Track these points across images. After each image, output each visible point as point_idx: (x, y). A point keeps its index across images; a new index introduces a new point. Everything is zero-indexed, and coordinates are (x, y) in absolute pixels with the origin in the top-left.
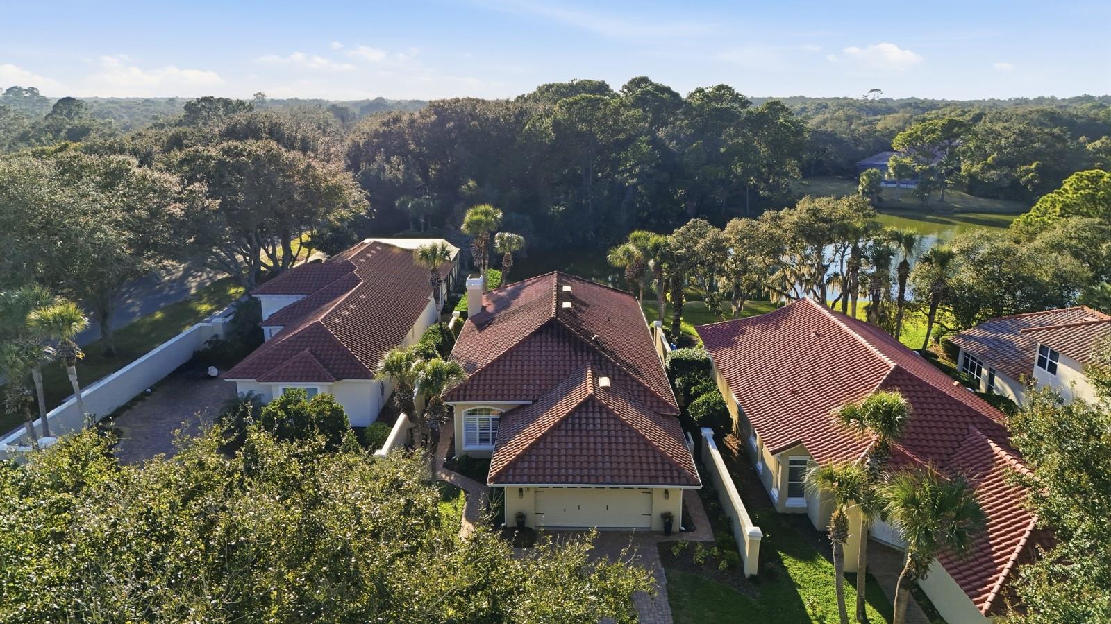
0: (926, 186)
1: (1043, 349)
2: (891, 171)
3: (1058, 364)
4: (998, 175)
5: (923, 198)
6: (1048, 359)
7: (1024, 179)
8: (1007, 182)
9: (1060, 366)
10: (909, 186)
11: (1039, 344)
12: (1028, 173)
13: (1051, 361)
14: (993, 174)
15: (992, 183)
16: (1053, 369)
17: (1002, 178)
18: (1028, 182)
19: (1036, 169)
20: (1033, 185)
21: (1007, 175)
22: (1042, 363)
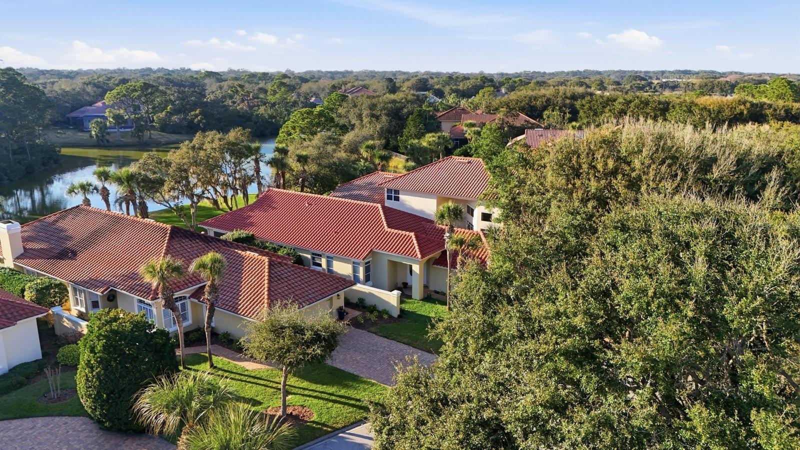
0: (140, 129)
1: (389, 191)
2: (111, 120)
3: (400, 196)
4: (178, 119)
5: (139, 137)
6: (393, 195)
7: (196, 120)
8: (185, 123)
9: (401, 197)
10: (126, 130)
11: (386, 189)
12: (196, 116)
13: (394, 195)
14: (175, 118)
15: (176, 124)
16: (397, 199)
17: (181, 120)
18: (200, 121)
19: (200, 113)
20: (203, 123)
21: (185, 119)
22: (389, 198)
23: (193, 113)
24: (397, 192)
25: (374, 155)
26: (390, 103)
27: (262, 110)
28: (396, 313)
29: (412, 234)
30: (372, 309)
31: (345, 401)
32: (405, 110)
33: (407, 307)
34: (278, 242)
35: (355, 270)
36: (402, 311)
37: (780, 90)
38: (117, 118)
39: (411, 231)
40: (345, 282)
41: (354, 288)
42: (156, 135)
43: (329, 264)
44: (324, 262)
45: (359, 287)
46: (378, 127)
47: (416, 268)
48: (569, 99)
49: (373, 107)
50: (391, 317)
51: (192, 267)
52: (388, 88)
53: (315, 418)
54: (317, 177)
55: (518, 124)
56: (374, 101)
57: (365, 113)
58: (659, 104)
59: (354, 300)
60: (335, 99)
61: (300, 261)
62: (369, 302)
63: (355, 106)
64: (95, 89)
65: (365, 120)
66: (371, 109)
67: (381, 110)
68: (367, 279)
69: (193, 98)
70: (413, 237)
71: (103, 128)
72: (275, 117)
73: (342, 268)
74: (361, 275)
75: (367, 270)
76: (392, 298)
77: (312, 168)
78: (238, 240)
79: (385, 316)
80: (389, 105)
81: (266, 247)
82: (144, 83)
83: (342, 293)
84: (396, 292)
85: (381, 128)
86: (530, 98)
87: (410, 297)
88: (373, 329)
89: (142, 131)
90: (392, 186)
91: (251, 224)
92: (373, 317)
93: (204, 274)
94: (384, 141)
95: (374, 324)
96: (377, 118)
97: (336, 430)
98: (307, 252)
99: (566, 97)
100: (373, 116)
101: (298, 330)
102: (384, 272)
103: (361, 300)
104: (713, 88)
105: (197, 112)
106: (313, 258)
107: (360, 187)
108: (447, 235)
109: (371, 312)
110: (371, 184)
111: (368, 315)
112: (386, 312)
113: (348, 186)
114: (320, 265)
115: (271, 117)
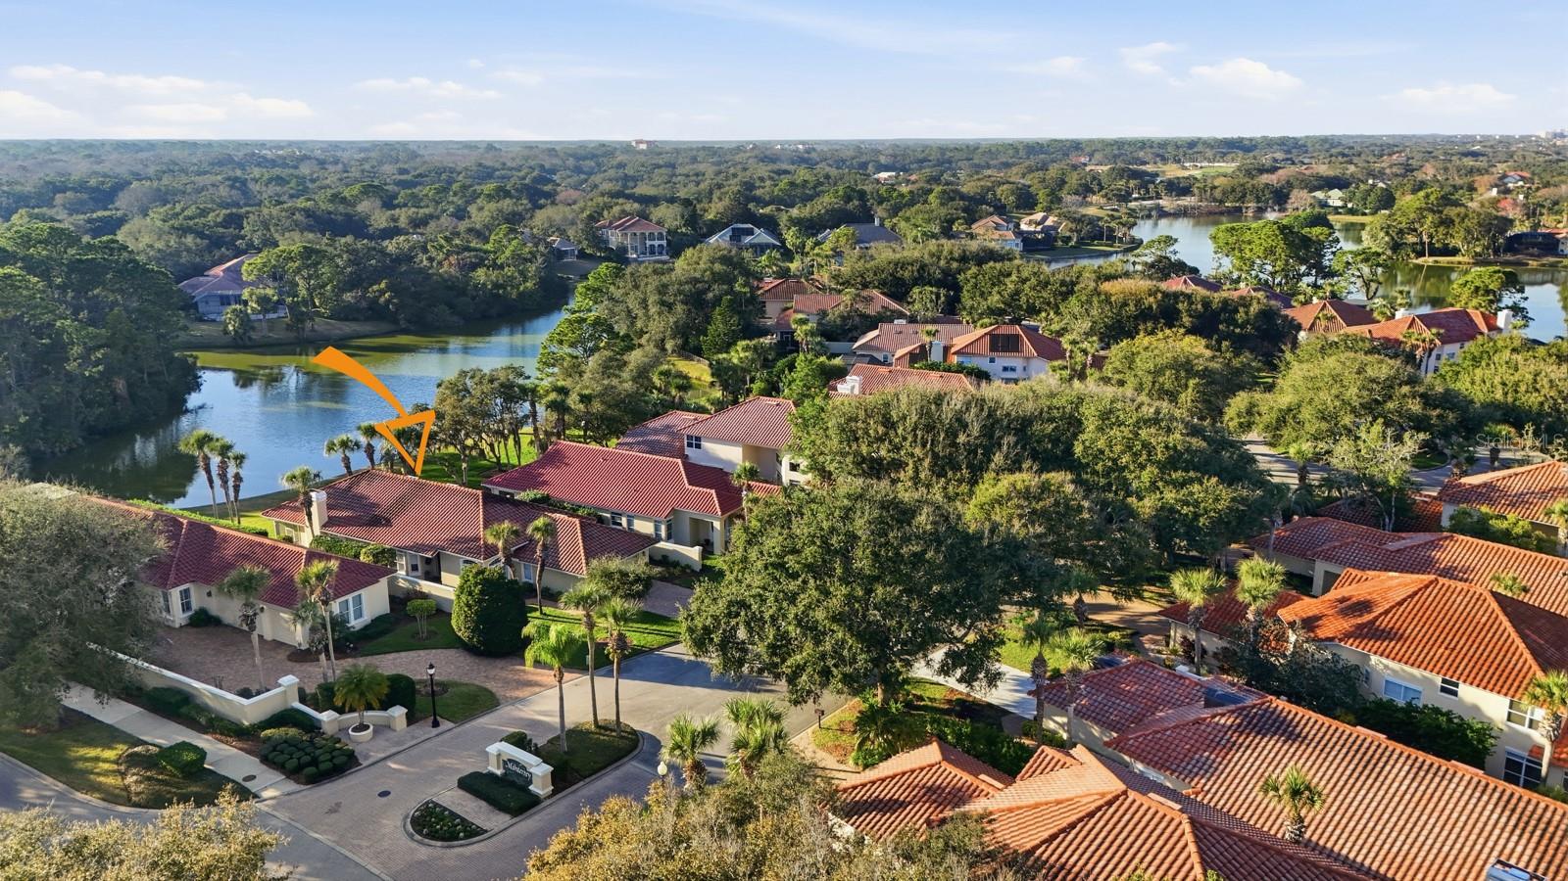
0: (300, 318)
1: (689, 437)
3: (703, 443)
4: (353, 297)
6: (694, 442)
7: (382, 300)
11: (686, 435)
12: (382, 292)
13: (696, 442)
14: (348, 297)
15: (349, 306)
16: (698, 446)
17: (358, 300)
18: (388, 301)
19: (389, 288)
20: (394, 304)
21: (363, 297)
22: (690, 445)
23: (375, 287)
24: (698, 439)
25: (669, 383)
26: (687, 283)
27: (480, 275)
28: (698, 568)
29: (713, 491)
30: (676, 564)
31: (659, 633)
32: (710, 295)
33: (708, 563)
34: (577, 501)
35: (657, 529)
36: (704, 566)
37: (1269, 241)
38: (263, 301)
39: (711, 488)
40: (649, 540)
41: (658, 545)
42: (320, 325)
43: (630, 523)
44: (624, 521)
45: (662, 545)
46: (672, 320)
47: (717, 525)
48: (957, 261)
49: (662, 289)
50: (693, 571)
51: (529, 531)
52: (683, 217)
53: (635, 643)
54: (602, 418)
55: (872, 310)
56: (665, 279)
57: (652, 299)
58: (1061, 286)
59: (658, 557)
60: (605, 275)
61: (601, 520)
62: (672, 558)
63: (636, 287)
64: (198, 240)
65: (653, 310)
66: (660, 293)
67: (675, 295)
68: (669, 537)
69: (373, 262)
70: (714, 495)
71: (245, 321)
72: (503, 286)
73: (644, 527)
74: (663, 533)
75: (669, 528)
76: (694, 553)
77: (597, 406)
78: (534, 500)
79: (688, 571)
80: (687, 287)
81: (565, 508)
82: (305, 247)
83: (647, 550)
84: (697, 548)
85: (675, 323)
86: (896, 264)
87: (712, 553)
88: (677, 582)
89: (302, 322)
90: (694, 432)
91: (544, 483)
92: (677, 571)
93: (538, 536)
94: (679, 342)
95: (679, 577)
96: (670, 306)
97: (651, 650)
98: (607, 511)
99: (952, 259)
100: (663, 303)
101: (624, 574)
102: (686, 529)
103: (665, 557)
104: (1244, 196)
105: (383, 285)
106: (613, 518)
107: (656, 432)
108: (745, 493)
109: (675, 568)
110: (668, 426)
111: (672, 570)
112: (688, 567)
113: (639, 429)
114: (620, 524)
115: (496, 286)
